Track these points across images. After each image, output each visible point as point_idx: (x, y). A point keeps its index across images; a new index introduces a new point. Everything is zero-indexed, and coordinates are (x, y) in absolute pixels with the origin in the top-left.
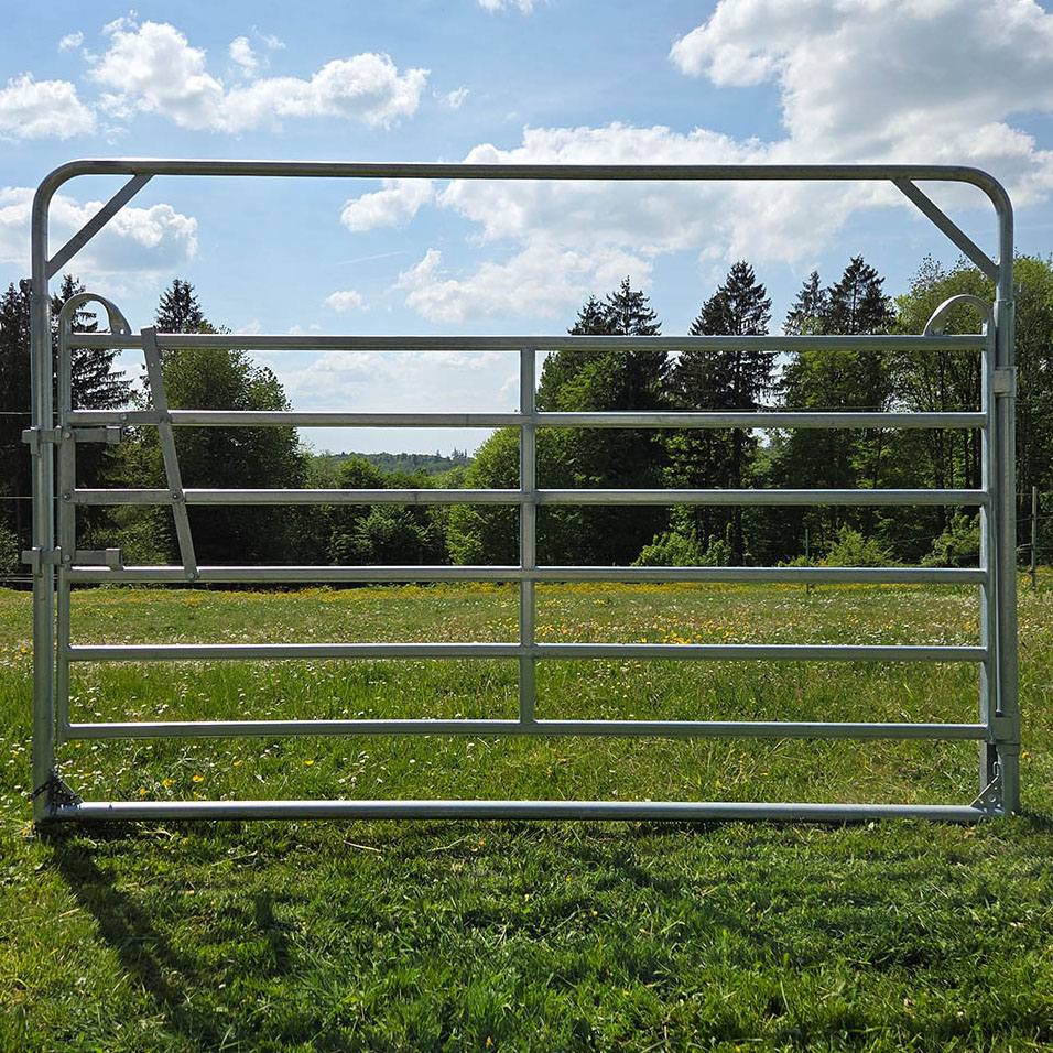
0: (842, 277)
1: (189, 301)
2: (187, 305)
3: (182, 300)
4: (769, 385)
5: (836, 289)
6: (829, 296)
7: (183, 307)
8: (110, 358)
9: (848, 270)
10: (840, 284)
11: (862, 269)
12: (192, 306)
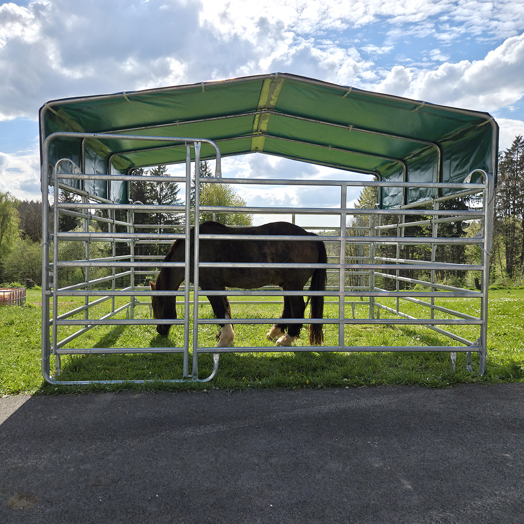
0: (511, 146)
1: (206, 168)
2: (206, 169)
3: (204, 168)
4: (475, 198)
5: (508, 151)
6: (504, 155)
7: (204, 171)
8: (176, 193)
9: (514, 142)
10: (510, 148)
12: (207, 170)
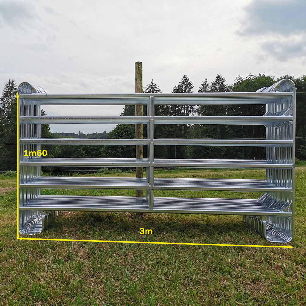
11: (220, 77)
